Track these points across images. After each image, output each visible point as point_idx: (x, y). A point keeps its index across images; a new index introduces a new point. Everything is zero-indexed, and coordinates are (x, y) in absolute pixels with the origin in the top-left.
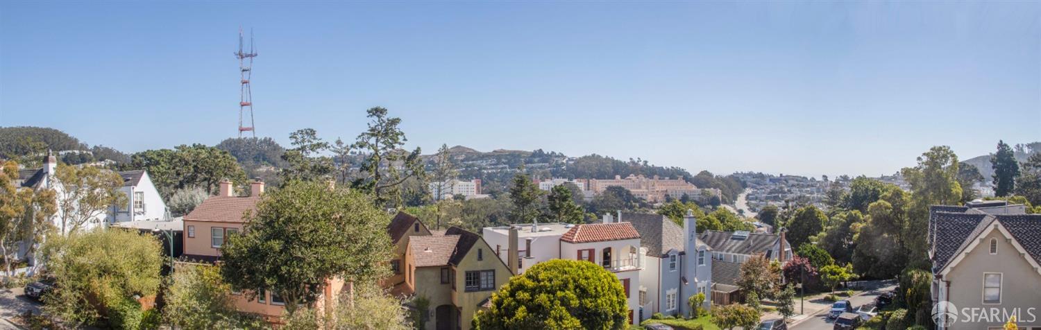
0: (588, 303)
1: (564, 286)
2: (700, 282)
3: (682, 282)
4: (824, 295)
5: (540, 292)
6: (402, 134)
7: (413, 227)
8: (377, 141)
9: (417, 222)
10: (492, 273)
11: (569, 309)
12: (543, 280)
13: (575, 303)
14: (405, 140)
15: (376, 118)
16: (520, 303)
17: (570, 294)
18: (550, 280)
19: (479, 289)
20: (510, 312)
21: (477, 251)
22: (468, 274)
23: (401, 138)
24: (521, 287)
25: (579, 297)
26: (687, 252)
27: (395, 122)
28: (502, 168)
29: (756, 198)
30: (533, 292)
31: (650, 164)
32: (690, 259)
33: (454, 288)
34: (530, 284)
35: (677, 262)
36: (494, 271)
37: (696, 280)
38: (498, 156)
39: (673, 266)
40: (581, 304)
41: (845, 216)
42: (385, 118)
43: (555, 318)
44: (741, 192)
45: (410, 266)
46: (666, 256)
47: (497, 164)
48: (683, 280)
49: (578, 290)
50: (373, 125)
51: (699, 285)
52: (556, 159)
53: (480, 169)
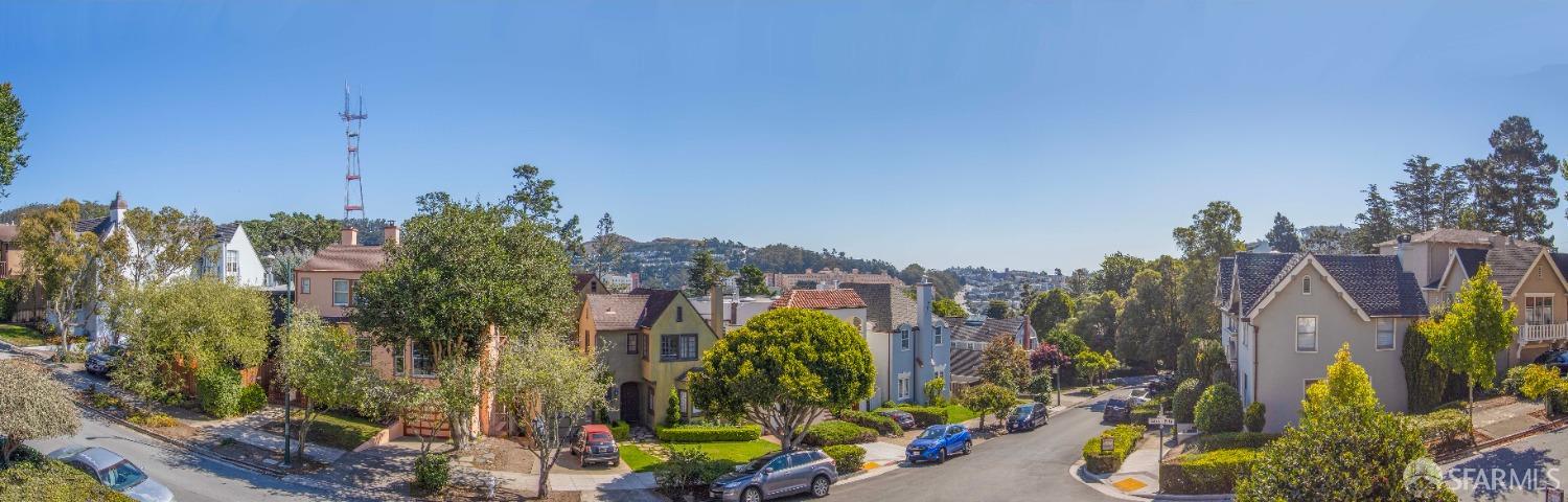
0: (829, 357)
1: (799, 337)
2: (937, 365)
3: (917, 364)
4: (1079, 390)
5: (769, 344)
6: (556, 199)
7: (589, 285)
8: (525, 208)
9: (594, 279)
10: (693, 339)
11: (807, 363)
12: (771, 329)
13: (813, 356)
14: (559, 207)
15: (523, 180)
16: (742, 359)
17: (806, 346)
18: (781, 329)
19: (678, 358)
20: (732, 370)
21: (676, 309)
22: (664, 338)
23: (554, 205)
24: (744, 339)
25: (817, 350)
26: (922, 327)
27: (548, 184)
28: (663, 261)
29: (978, 297)
30: (760, 342)
31: (847, 256)
32: (927, 336)
33: (646, 358)
34: (755, 335)
35: (910, 338)
36: (696, 336)
37: (933, 363)
38: (661, 246)
39: (905, 344)
40: (820, 358)
41: (1098, 298)
42: (535, 179)
43: (791, 374)
44: (958, 289)
45: (587, 333)
46: (897, 332)
47: (657, 257)
48: (918, 360)
49: (815, 341)
50: (520, 188)
51: (936, 369)
52: (733, 249)
53: (638, 261)
